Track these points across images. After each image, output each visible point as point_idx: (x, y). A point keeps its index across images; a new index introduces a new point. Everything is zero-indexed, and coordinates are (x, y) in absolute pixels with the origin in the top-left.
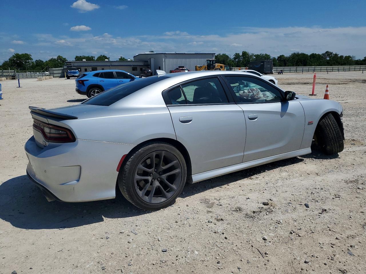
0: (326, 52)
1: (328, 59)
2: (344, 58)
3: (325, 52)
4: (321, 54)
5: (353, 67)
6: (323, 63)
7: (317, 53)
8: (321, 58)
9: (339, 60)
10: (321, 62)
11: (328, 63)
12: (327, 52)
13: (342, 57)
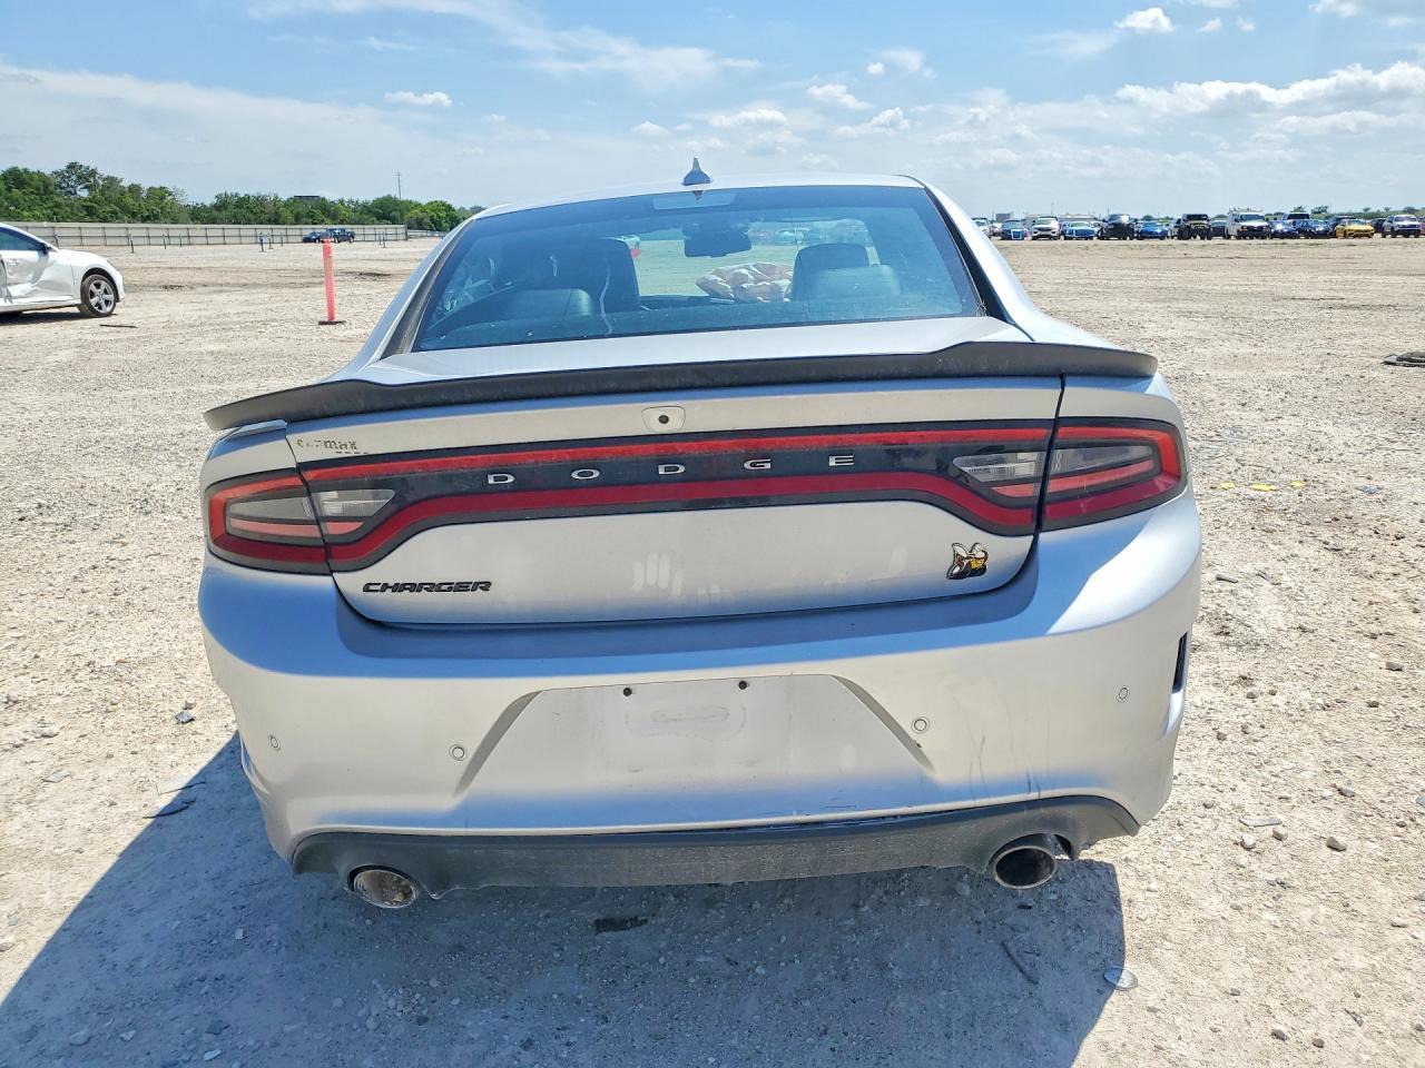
0: (68, 167)
1: (84, 194)
2: (144, 195)
3: (63, 167)
4: (48, 172)
5: (178, 230)
6: (68, 209)
7: (33, 168)
8: (51, 188)
9: (129, 201)
10: (58, 205)
11: (90, 212)
12: (72, 166)
13: (135, 189)
